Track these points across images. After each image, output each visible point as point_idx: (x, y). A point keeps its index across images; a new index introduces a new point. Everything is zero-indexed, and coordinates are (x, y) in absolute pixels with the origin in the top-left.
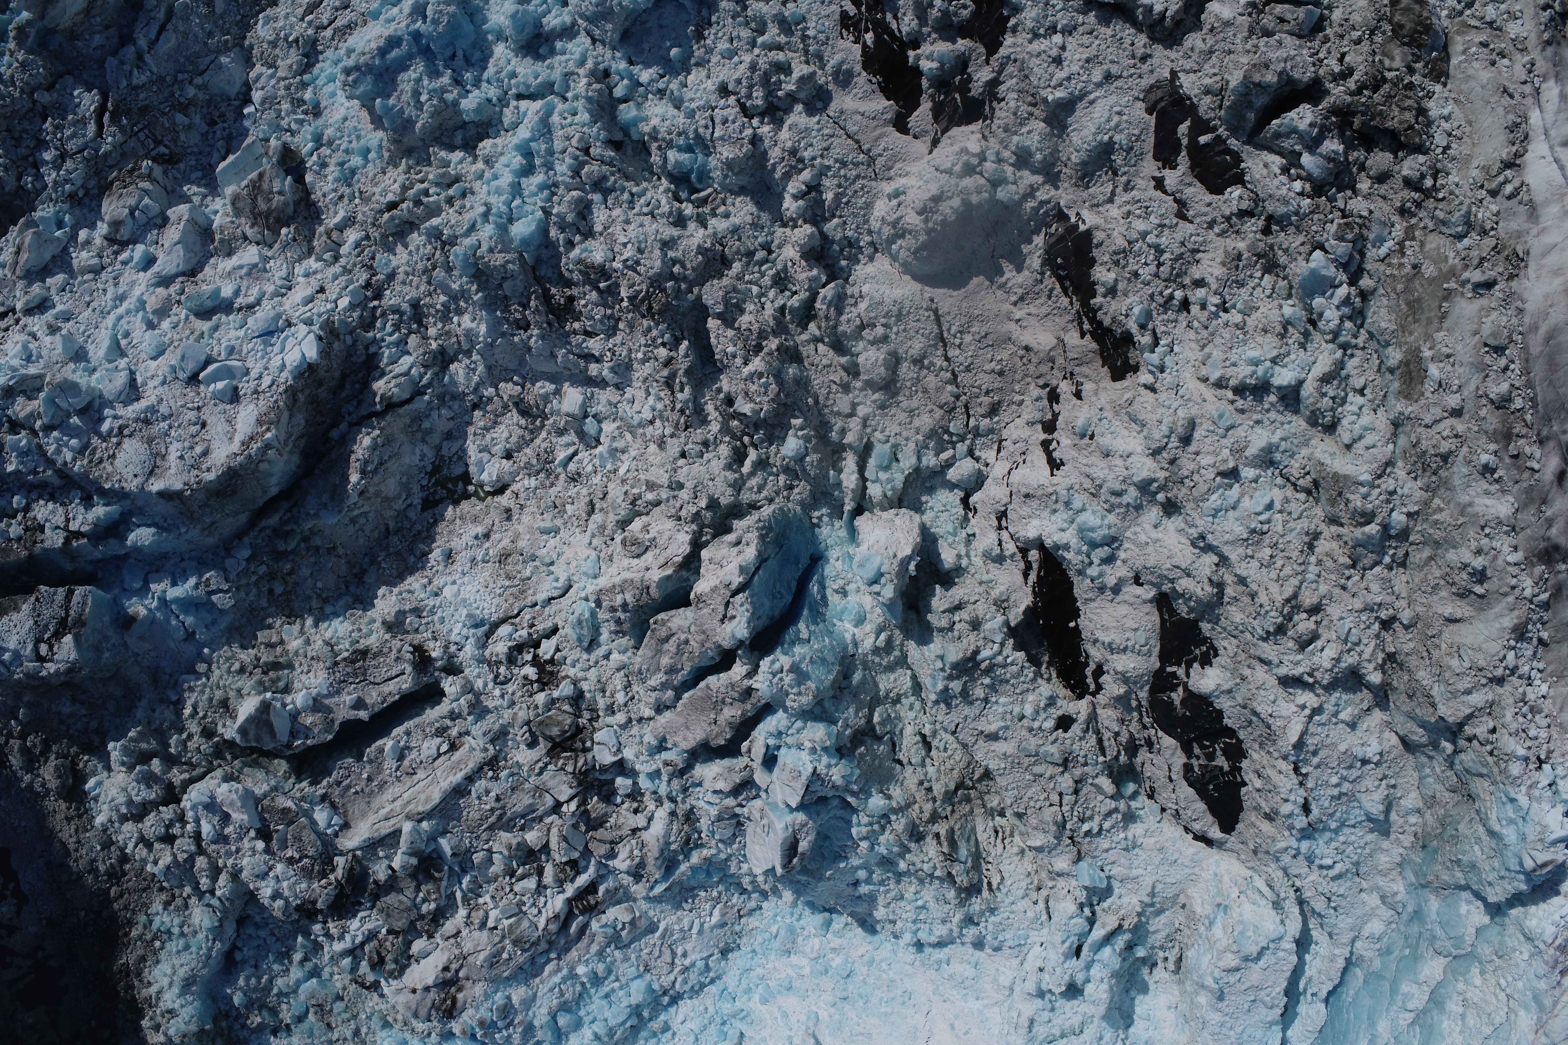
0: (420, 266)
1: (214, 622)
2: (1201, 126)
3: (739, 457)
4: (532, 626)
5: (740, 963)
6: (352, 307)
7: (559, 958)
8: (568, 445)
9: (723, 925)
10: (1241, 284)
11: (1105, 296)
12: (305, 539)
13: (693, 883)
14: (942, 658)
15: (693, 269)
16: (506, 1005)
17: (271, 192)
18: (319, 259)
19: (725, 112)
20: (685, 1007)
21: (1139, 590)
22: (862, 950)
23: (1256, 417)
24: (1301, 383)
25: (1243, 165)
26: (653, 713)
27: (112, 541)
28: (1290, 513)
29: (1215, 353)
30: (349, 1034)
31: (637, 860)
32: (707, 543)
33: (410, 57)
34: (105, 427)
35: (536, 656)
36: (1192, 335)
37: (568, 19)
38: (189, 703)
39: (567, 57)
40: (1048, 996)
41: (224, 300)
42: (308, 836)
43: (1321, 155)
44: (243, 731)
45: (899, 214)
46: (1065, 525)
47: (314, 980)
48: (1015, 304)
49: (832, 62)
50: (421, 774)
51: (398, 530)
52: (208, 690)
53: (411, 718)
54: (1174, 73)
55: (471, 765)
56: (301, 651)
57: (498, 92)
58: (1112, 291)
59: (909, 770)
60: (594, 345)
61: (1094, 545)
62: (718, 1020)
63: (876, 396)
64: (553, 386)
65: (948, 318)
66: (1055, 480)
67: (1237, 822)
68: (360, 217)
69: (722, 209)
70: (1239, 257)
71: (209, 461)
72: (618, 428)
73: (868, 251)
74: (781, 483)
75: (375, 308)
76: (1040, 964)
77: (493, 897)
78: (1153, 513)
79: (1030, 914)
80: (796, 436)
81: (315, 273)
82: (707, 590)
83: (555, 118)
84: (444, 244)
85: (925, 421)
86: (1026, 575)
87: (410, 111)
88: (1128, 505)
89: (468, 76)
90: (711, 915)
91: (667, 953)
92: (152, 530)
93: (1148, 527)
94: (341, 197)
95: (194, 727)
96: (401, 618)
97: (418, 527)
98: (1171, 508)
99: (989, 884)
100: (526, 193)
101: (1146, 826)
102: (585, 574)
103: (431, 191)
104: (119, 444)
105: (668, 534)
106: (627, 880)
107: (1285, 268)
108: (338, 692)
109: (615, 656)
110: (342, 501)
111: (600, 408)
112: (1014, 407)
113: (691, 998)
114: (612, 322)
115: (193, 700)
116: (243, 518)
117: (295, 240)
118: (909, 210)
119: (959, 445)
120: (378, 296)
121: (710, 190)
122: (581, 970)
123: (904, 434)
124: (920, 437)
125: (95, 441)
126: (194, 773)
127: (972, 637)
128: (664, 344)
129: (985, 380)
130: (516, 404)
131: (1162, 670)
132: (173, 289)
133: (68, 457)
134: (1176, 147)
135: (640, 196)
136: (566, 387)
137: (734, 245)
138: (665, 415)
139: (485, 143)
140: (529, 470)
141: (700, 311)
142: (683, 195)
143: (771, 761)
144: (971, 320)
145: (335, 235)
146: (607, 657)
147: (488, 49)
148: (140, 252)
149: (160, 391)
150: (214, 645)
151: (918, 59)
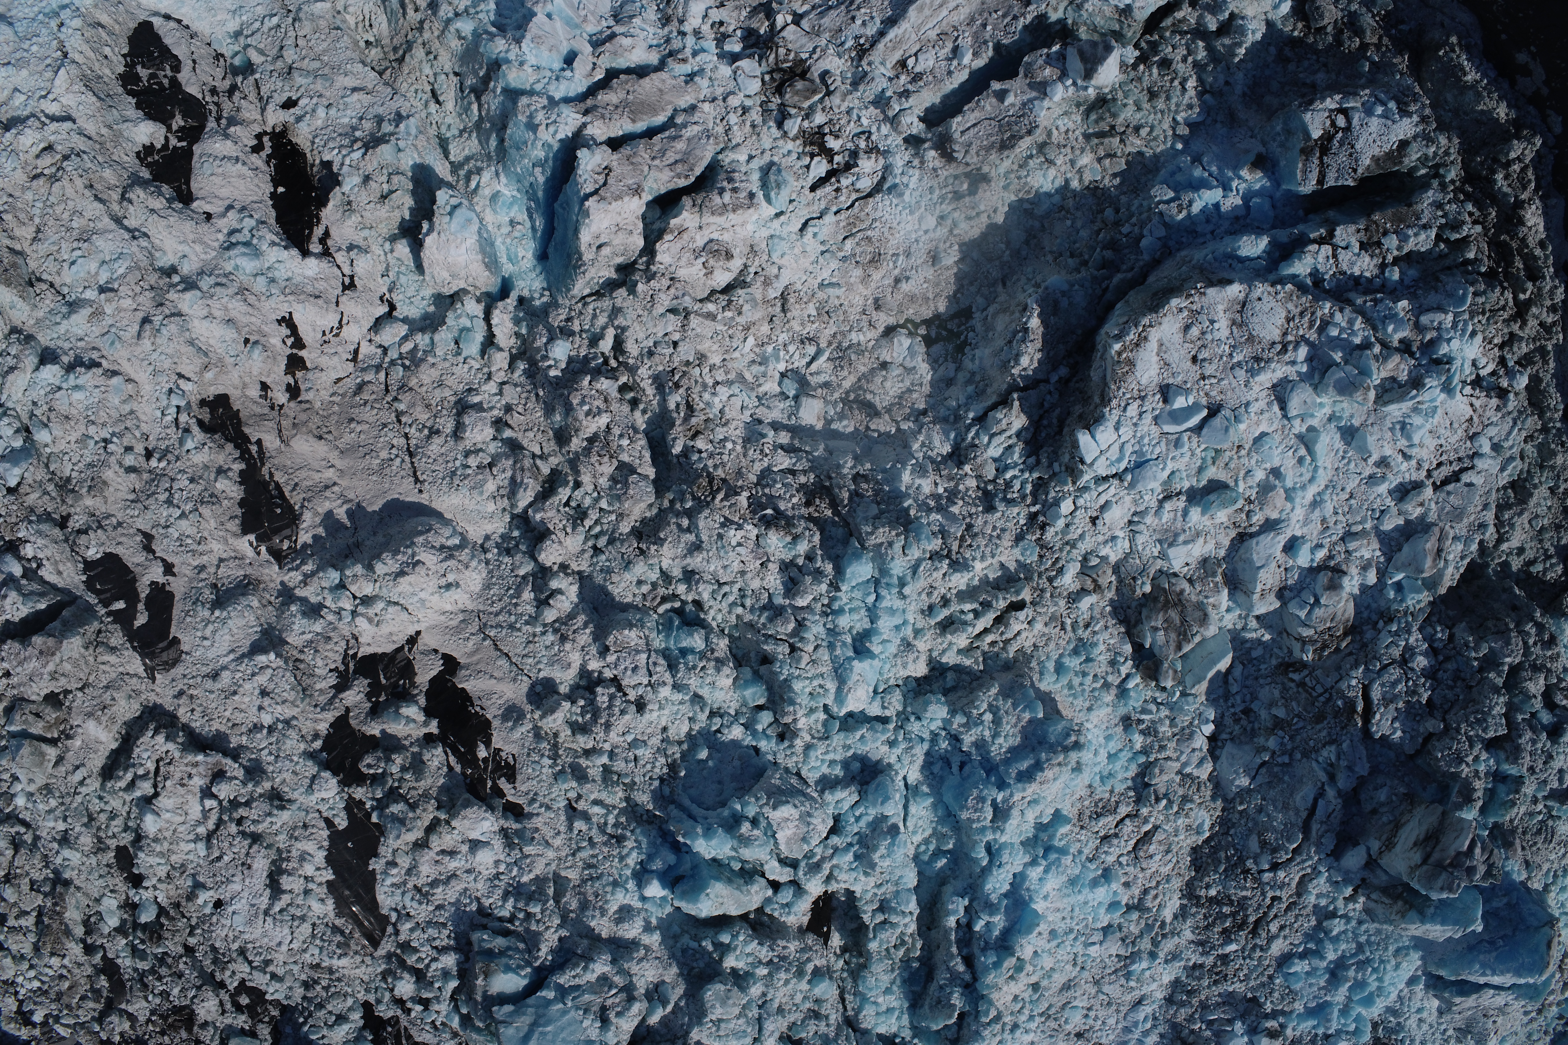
0: (981, 542)
1: (1173, 174)
2: (124, 619)
3: (618, 346)
4: (837, 190)
6: (1057, 503)
8: (817, 372)
10: (90, 465)
11: (230, 469)
12: (1085, 262)
14: (399, 151)
15: (668, 524)
17: (1165, 629)
18: (1105, 559)
19: (635, 680)
21: (208, 208)
23: (80, 344)
24: (37, 368)
25: (84, 578)
26: (700, 105)
27: (1285, 240)
28: (56, 259)
29: (118, 403)
32: (640, 256)
33: (1007, 762)
34: (1303, 352)
36: (145, 428)
37: (828, 797)
38: (1192, 93)
39: (827, 758)
41: (1198, 504)
44: (1109, 49)
45: (445, 565)
46: (277, 264)
48: (335, 483)
49: (524, 729)
50: (933, 34)
51: (994, 284)
52: (1173, 107)
53: (954, 92)
54: (152, 676)
55: (881, 46)
56: (1078, 153)
57: (909, 728)
58: (221, 472)
59: (448, 68)
60: (784, 461)
61: (247, 244)
63: (476, 399)
64: (834, 426)
65: (403, 473)
66: (287, 308)
67: (136, 29)
68: (1062, 603)
69: (645, 589)
70: (90, 490)
71: (1181, 320)
72: (760, 385)
73: (490, 544)
74: (576, 322)
75: (1034, 504)
78: (186, 268)
80: (556, 361)
81: (1106, 542)
82: (626, 201)
83: (832, 686)
84: (948, 556)
85: (426, 375)
86: (327, 234)
87: (1006, 704)
88: (210, 276)
92: (1242, 253)
93: (192, 257)
94: (1087, 626)
95: (1181, 67)
96: (973, 188)
97: (973, 289)
98: (168, 271)
100: (863, 612)
101: (225, 29)
102: (782, 239)
103: (972, 616)
104: (1285, 334)
105: (683, 262)
107: (49, 480)
108: (1024, 104)
109: (743, 158)
110: (1043, 299)
111: (781, 405)
112: (340, 391)
114: (764, 482)
115: (1187, 96)
116: (1151, 279)
117: (1134, 580)
118: (433, 568)
119: (396, 356)
120: (1033, 517)
121: (661, 610)
123: (447, 365)
124: (431, 360)
125: (1312, 336)
126: (1170, 19)
127: (370, 169)
128: (700, 452)
129: (368, 415)
130: (876, 412)
131: (191, 145)
132: (1258, 518)
133: (1338, 317)
134: (150, 603)
135: (733, 604)
136: (819, 426)
137: (629, 548)
138: (699, 388)
139: (919, 674)
140: (859, 349)
141: (660, 486)
142: (690, 608)
143: (570, 60)
144: (380, 470)
145: (1089, 584)
146: (751, 157)
147: (926, 777)
148: (1304, 559)
149: (1250, 396)
150: (1173, 153)
151: (426, 724)
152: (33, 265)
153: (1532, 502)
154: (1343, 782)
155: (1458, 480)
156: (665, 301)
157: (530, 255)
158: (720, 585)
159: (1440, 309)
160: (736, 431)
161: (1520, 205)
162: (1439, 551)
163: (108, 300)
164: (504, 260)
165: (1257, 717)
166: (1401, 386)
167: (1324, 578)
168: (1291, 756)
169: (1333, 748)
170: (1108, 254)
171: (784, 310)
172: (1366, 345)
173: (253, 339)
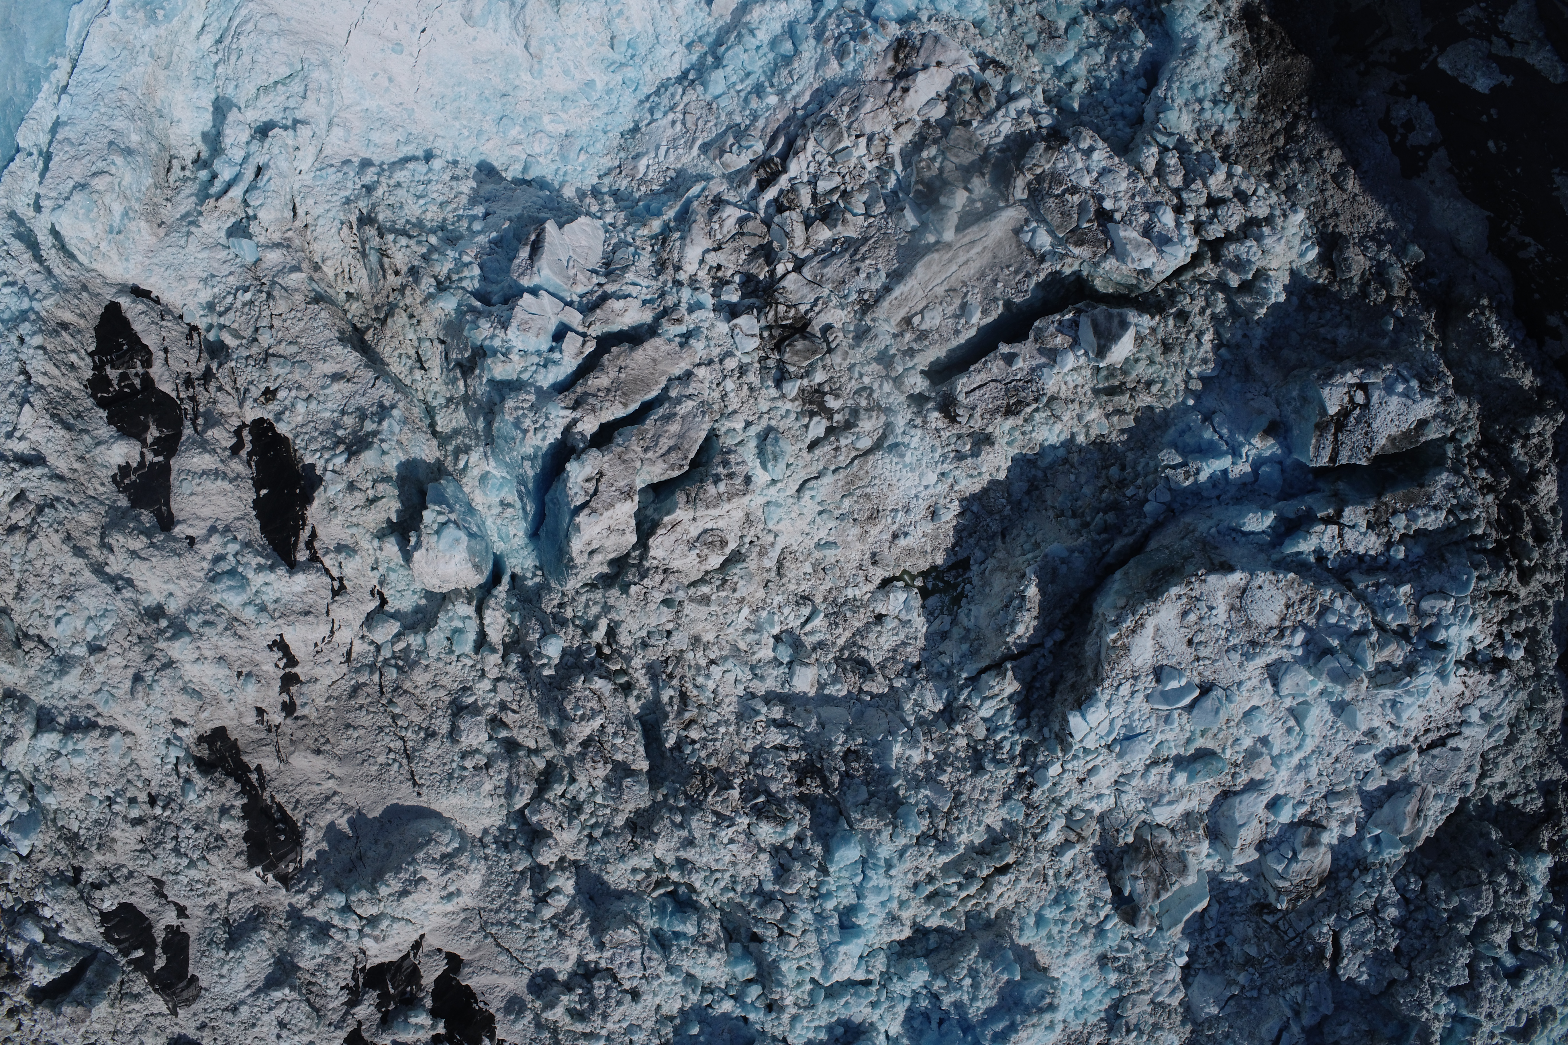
0: (968, 811)
1: (1182, 433)
2: (143, 966)
3: (612, 633)
4: (837, 449)
5: (619, 119)
6: (1045, 766)
7: (795, 110)
8: (812, 633)
9: (637, 157)
10: (97, 822)
11: (232, 806)
12: (1086, 525)
13: (664, 197)
14: (384, 453)
15: (662, 818)
16: (842, 58)
17: (1145, 879)
18: (1089, 812)
19: (630, 974)
20: (673, 70)
21: (190, 532)
22: (490, 145)
23: (75, 703)
24: (34, 736)
25: (102, 930)
26: (695, 371)
27: (1292, 515)
28: (41, 616)
29: (116, 759)
30: (1019, 11)
31: (715, 218)
32: (634, 547)
33: (983, 1023)
34: (1300, 637)
35: (830, 418)
36: (146, 774)
38: (1207, 346)
39: (813, 1025)
40: (289, 123)
41: (1184, 769)
42: (1055, 218)
43: (25, 940)
44: (1124, 325)
45: (446, 878)
46: (264, 589)
47: (1059, 64)
48: (335, 793)
49: (525, 1021)
50: (940, 291)
51: (993, 537)
52: (1187, 361)
53: (960, 347)
54: (174, 1013)
55: (885, 304)
56: (1086, 408)
57: (891, 988)
58: (224, 811)
59: (432, 333)
60: (776, 737)
61: (232, 573)
62: (637, 60)
63: (471, 700)
64: (826, 692)
65: (401, 778)
66: (277, 631)
67: (102, 315)
68: (1045, 857)
69: (639, 877)
70: (99, 847)
71: (1179, 606)
72: (754, 653)
73: (488, 839)
74: (569, 610)
75: (1022, 765)
76: (299, 154)
77: (864, 168)
78: (173, 607)
79: (310, 201)
80: (550, 658)
81: (1092, 799)
82: (618, 506)
83: (818, 964)
84: (935, 837)
85: (420, 678)
86: (314, 535)
87: (985, 967)
88: (197, 614)
89: (924, 1003)
90: (648, 166)
91: (689, 124)
92: (1247, 528)
93: (178, 593)
94: (1069, 875)
95: (1198, 321)
96: (976, 449)
97: (972, 541)
98: (156, 613)
99: (351, 228)
100: (850, 889)
101: (196, 300)
102: (778, 505)
103: (955, 888)
104: (1283, 619)
105: (676, 556)
106: (730, 196)
107: (59, 837)
108: (1033, 370)
109: (739, 425)
110: (1041, 568)
111: (775, 673)
112: (336, 694)
113: (669, 79)
114: (756, 761)
115: (1202, 350)
116: (1153, 544)
117: (1117, 831)
118: (435, 882)
119: (389, 655)
120: (1020, 777)
121: (655, 895)
122: (773, 100)
123: (440, 665)
124: (425, 662)
126: (1191, 274)
127: (353, 475)
128: (694, 742)
129: (364, 719)
130: (871, 671)
131: (168, 458)
132: (1243, 778)
133: (1339, 604)
134: (167, 946)
135: (725, 889)
136: (812, 693)
137: (623, 843)
138: (693, 672)
139: (903, 937)
140: (855, 605)
141: (655, 778)
142: (682, 890)
143: (559, 335)
144: (378, 777)
145: (1073, 837)
146: (748, 424)
147: (907, 1030)
148: (1285, 816)
149: (1243, 676)
150: (1182, 409)
151: (433, 1027)
152: (17, 618)
153: (1517, 746)
154: (1307, 1020)
155: (1444, 745)
156: (658, 596)
157: (521, 533)
158: (713, 872)
159: (1443, 594)
160: (728, 710)
161: (1535, 475)
162: (1419, 811)
163: (98, 662)
164: (495, 538)
165: (1230, 951)
166: (1395, 669)
167: (1303, 834)
168: (1259, 990)
169: (1300, 989)
170: (1111, 517)
171: (779, 573)
172: (1363, 632)
173: (245, 671)
